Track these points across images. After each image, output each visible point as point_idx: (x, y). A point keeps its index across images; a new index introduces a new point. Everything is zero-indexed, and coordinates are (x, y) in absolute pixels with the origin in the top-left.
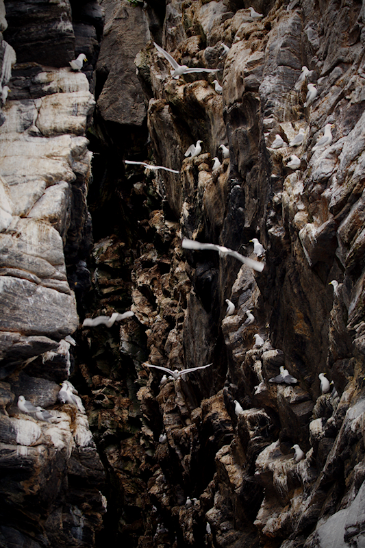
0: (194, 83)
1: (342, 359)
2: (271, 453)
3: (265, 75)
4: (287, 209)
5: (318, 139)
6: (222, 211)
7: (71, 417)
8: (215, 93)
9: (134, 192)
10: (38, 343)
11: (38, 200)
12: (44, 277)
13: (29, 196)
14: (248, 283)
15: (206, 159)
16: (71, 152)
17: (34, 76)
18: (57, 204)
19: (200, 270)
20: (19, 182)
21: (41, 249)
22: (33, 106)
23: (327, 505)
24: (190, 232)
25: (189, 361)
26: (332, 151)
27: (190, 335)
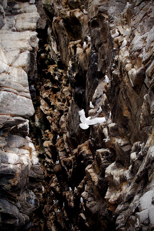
0: (75, 10)
1: (146, 126)
2: (112, 167)
3: (110, 6)
4: (121, 63)
5: (135, 33)
6: (87, 64)
7: (30, 152)
8: (84, 14)
9: (41, 57)
10: (18, 120)
11: (16, 59)
12: (19, 91)
13: (13, 57)
14: (100, 95)
15: (80, 42)
16: (30, 38)
17: (13, 6)
18: (25, 60)
19: (77, 90)
20: (8, 51)
21: (19, 79)
22: (13, 19)
23: (139, 189)
24: (72, 73)
25: (71, 129)
26: (143, 38)
27: (71, 118)
